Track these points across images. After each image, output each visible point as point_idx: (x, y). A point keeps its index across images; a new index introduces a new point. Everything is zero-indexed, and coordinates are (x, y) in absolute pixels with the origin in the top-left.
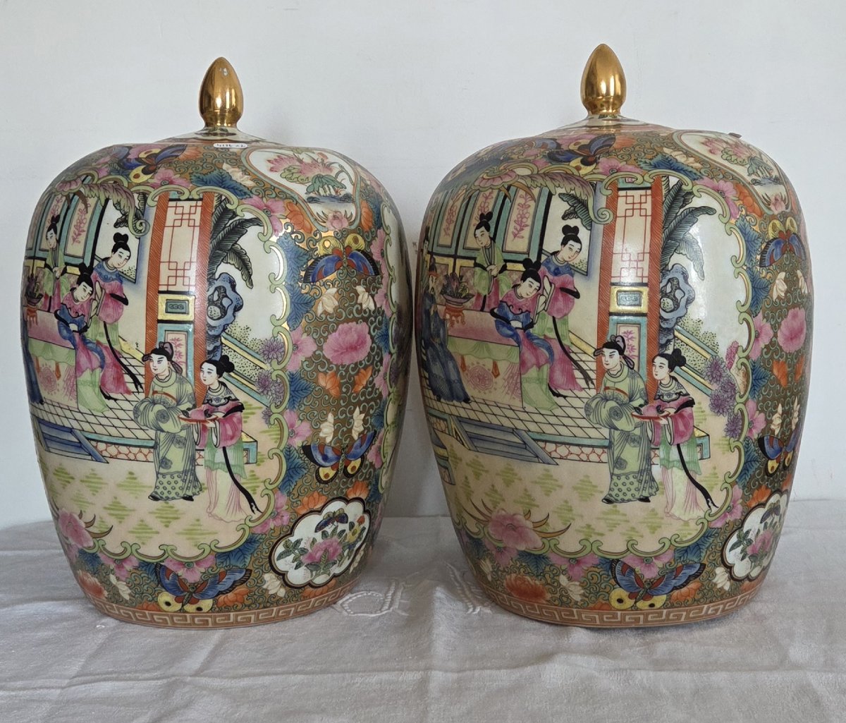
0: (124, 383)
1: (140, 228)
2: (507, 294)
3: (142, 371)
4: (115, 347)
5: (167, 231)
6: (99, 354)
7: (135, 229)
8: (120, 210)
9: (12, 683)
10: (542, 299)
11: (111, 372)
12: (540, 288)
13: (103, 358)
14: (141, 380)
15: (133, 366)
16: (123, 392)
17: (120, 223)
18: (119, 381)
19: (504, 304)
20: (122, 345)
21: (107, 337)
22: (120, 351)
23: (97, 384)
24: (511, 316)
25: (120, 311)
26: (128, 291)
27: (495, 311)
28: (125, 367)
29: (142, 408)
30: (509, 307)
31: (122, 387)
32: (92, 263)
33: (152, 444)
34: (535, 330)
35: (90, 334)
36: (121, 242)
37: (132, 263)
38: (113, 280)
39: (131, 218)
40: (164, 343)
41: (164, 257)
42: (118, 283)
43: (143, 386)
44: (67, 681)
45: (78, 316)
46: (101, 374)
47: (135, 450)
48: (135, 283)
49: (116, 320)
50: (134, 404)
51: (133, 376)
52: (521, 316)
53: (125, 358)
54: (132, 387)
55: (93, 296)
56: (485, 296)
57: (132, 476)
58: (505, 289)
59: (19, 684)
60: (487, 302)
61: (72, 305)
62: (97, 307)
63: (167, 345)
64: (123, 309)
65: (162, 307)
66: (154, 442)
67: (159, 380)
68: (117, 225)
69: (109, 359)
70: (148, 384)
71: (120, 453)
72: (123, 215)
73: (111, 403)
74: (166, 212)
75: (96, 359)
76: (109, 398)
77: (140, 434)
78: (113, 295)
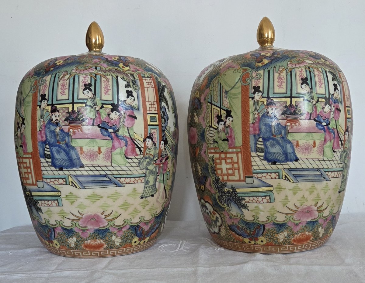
0: (136, 152)
1: (136, 88)
2: (320, 111)
3: (143, 146)
4: (132, 137)
5: (146, 89)
6: (125, 140)
7: (134, 88)
8: (125, 81)
9: (29, 272)
10: (332, 113)
11: (130, 147)
13: (127, 142)
14: (142, 149)
15: (140, 144)
16: (135, 155)
17: (127, 86)
18: (133, 151)
19: (319, 116)
20: (135, 136)
21: (129, 133)
22: (134, 138)
23: (123, 153)
24: (322, 121)
25: (134, 122)
26: (136, 114)
27: (316, 119)
28: (136, 145)
29: (142, 161)
30: (321, 117)
31: (135, 153)
33: (144, 175)
34: (330, 126)
35: (120, 133)
36: (129, 94)
37: (136, 102)
39: (131, 84)
40: (151, 134)
41: (147, 100)
42: (131, 110)
43: (143, 152)
44: (51, 272)
45: (113, 125)
46: (126, 149)
47: (137, 179)
48: (138, 110)
49: (132, 126)
50: (139, 159)
51: (139, 148)
52: (326, 120)
53: (136, 141)
55: (121, 117)
56: (311, 113)
57: (135, 190)
58: (319, 109)
59: (32, 272)
60: (312, 115)
61: (109, 121)
62: (123, 121)
64: (135, 121)
65: (149, 120)
66: (145, 174)
67: (149, 149)
68: (126, 87)
69: (129, 142)
70: (145, 151)
71: (131, 181)
72: (128, 83)
73: (129, 161)
74: (143, 81)
75: (123, 143)
76: (128, 158)
77: (140, 172)
78: (130, 116)
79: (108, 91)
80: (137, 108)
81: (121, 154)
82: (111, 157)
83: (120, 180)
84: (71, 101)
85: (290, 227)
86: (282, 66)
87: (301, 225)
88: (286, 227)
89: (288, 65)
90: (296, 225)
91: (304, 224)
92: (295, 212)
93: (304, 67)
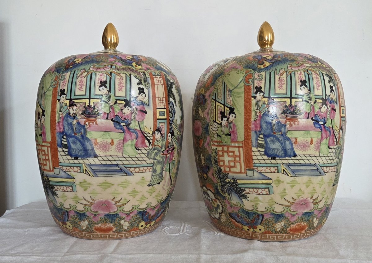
0: (145, 143)
1: (147, 85)
3: (152, 138)
4: (143, 130)
5: (156, 86)
6: (135, 133)
7: (145, 85)
8: (138, 79)
9: (43, 254)
10: (328, 113)
11: (140, 140)
13: (137, 135)
14: (151, 141)
15: (149, 137)
16: (144, 147)
17: (139, 83)
18: (143, 142)
19: (317, 115)
21: (140, 126)
22: (145, 131)
23: (134, 145)
26: (146, 109)
27: (313, 118)
28: (146, 137)
29: (150, 152)
30: (318, 116)
31: (144, 145)
32: (130, 99)
33: (152, 165)
34: (326, 125)
35: (132, 126)
36: (141, 91)
37: (147, 98)
38: (140, 105)
39: (143, 82)
40: (159, 127)
41: (157, 96)
42: (142, 106)
43: (152, 143)
44: (63, 254)
45: (126, 120)
46: (136, 141)
47: (146, 168)
48: (149, 106)
49: (143, 120)
50: (148, 151)
51: (148, 140)
54: (148, 144)
55: (133, 112)
56: (309, 113)
57: (144, 178)
58: (317, 110)
60: (310, 115)
61: (122, 115)
62: (135, 116)
63: (160, 128)
64: (145, 116)
65: (158, 114)
67: (157, 141)
68: (138, 84)
69: (140, 135)
70: (153, 143)
71: (140, 170)
72: (140, 80)
73: (139, 152)
74: (153, 79)
75: (134, 135)
76: (138, 150)
77: (149, 162)
78: (141, 111)
79: (122, 88)
80: (147, 103)
81: (132, 145)
82: (122, 148)
83: (130, 170)
84: (87, 96)
85: (287, 218)
86: (283, 69)
87: (297, 216)
88: (284, 218)
89: (288, 68)
90: (293, 216)
91: (300, 215)
92: (292, 204)
93: (303, 70)
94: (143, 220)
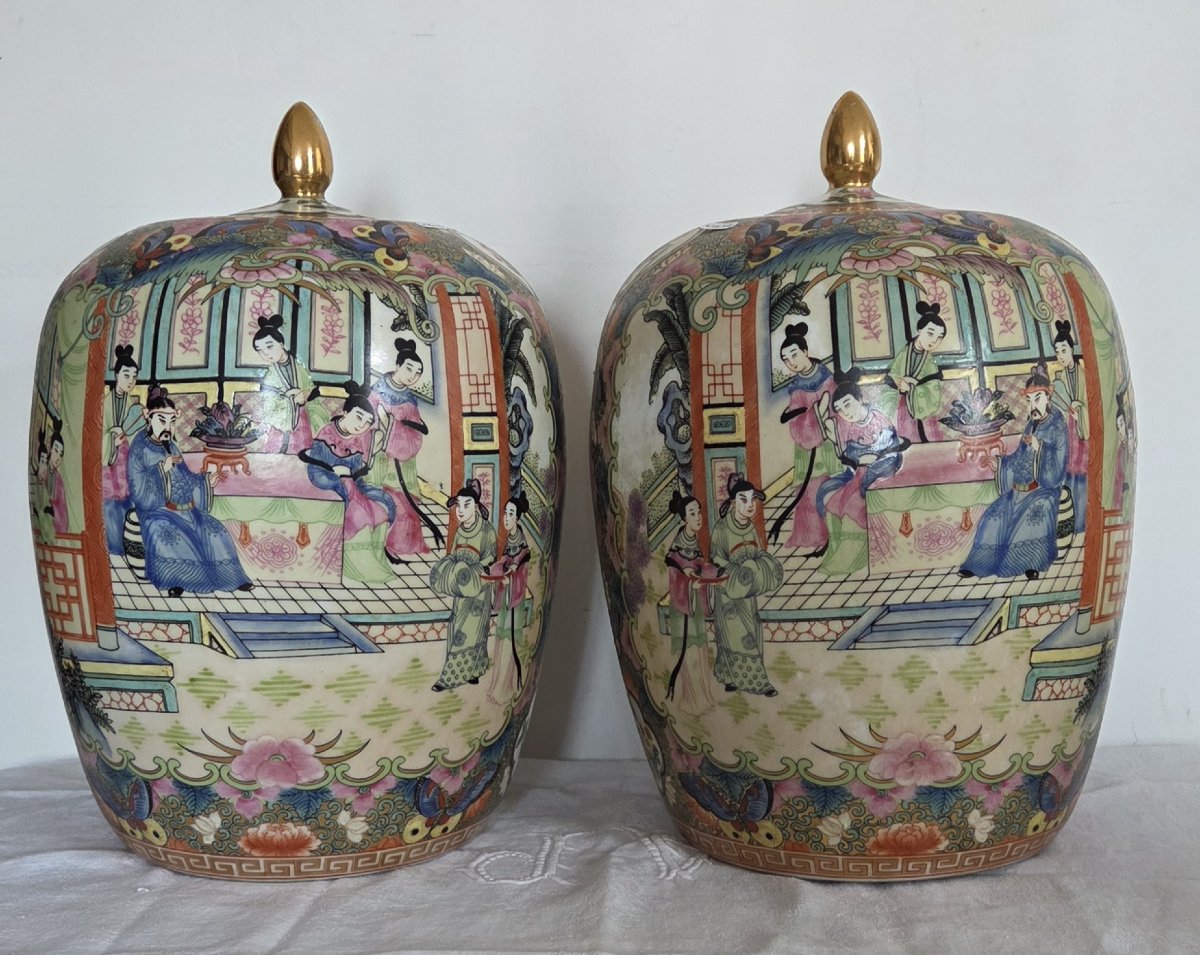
0: (422, 539)
1: (428, 331)
3: (446, 519)
4: (411, 491)
5: (460, 334)
6: (387, 504)
7: (422, 332)
8: (394, 307)
11: (403, 526)
12: (374, 421)
13: (392, 508)
14: (444, 531)
16: (418, 551)
17: (399, 324)
18: (414, 536)
20: (422, 488)
21: (401, 479)
22: (419, 496)
23: (381, 546)
25: (418, 443)
26: (426, 415)
28: (424, 516)
29: (441, 570)
31: (419, 544)
32: (367, 379)
33: (447, 615)
35: (372, 479)
36: (405, 351)
38: (404, 402)
39: (412, 317)
40: (472, 481)
41: (463, 370)
42: (411, 405)
43: (446, 539)
45: (351, 454)
46: (389, 530)
47: (423, 627)
48: (433, 404)
49: (413, 456)
51: (434, 528)
53: (425, 505)
54: (431, 543)
55: (375, 426)
57: (418, 663)
61: (338, 440)
62: (383, 440)
63: (475, 483)
64: (421, 439)
65: (467, 435)
66: (450, 612)
67: (464, 529)
68: (395, 327)
69: (402, 509)
70: (451, 536)
71: (404, 635)
72: (401, 314)
73: (400, 569)
74: (451, 310)
75: (381, 511)
76: (398, 562)
77: (436, 605)
78: (406, 423)
79: (337, 342)
80: (429, 395)
81: (373, 546)
82: (339, 555)
83: (367, 633)
84: (213, 372)
94: (419, 809)
